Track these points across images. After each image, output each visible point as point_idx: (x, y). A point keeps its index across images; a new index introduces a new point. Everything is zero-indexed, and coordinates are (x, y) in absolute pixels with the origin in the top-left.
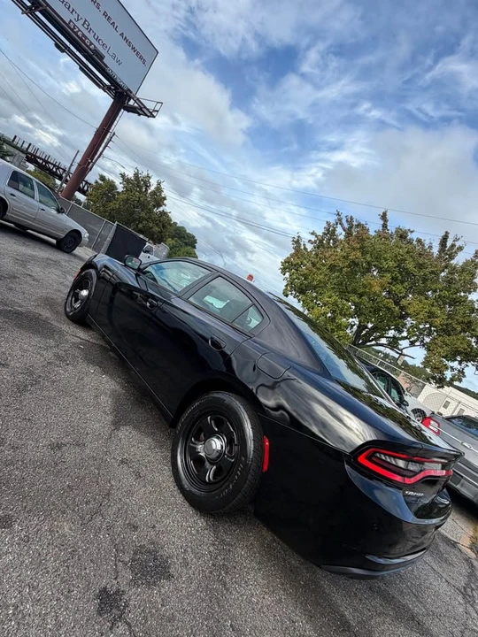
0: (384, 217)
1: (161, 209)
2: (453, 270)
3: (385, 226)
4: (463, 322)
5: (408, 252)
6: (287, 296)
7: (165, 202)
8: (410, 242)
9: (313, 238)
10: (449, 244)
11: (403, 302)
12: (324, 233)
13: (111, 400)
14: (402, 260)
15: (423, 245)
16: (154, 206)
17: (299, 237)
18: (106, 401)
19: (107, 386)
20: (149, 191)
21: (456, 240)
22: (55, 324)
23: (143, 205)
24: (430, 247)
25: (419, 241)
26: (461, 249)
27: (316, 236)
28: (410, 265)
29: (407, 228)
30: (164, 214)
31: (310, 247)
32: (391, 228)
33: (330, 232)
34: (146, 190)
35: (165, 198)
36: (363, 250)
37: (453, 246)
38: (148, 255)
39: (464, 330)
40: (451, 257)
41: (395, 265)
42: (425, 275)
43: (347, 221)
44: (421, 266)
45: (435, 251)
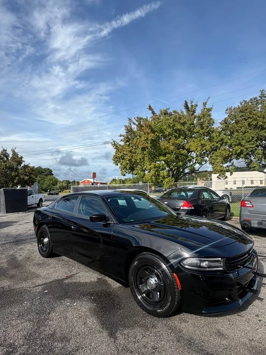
0: (150, 108)
1: (23, 165)
2: (199, 118)
3: (153, 113)
4: (219, 141)
5: (173, 120)
6: (125, 175)
7: (23, 159)
8: (170, 114)
9: (122, 138)
10: (189, 106)
11: (187, 147)
12: (127, 133)
13: (94, 318)
14: (173, 126)
15: (178, 113)
16: (18, 165)
17: (114, 141)
18: (93, 322)
19: (84, 310)
20: (10, 158)
21: (192, 102)
22: (17, 286)
23: (11, 168)
24: (182, 112)
25: (175, 112)
26: (196, 105)
27: (124, 136)
28: (178, 126)
29: (165, 108)
30: (26, 167)
31: (122, 143)
32: (158, 112)
33: (129, 130)
34: (8, 159)
35: (22, 158)
36: (153, 131)
37: (192, 106)
38: (32, 196)
39: (221, 145)
40: (194, 112)
41: (172, 130)
42: (188, 127)
43: (136, 121)
44: (184, 124)
45: (185, 113)
